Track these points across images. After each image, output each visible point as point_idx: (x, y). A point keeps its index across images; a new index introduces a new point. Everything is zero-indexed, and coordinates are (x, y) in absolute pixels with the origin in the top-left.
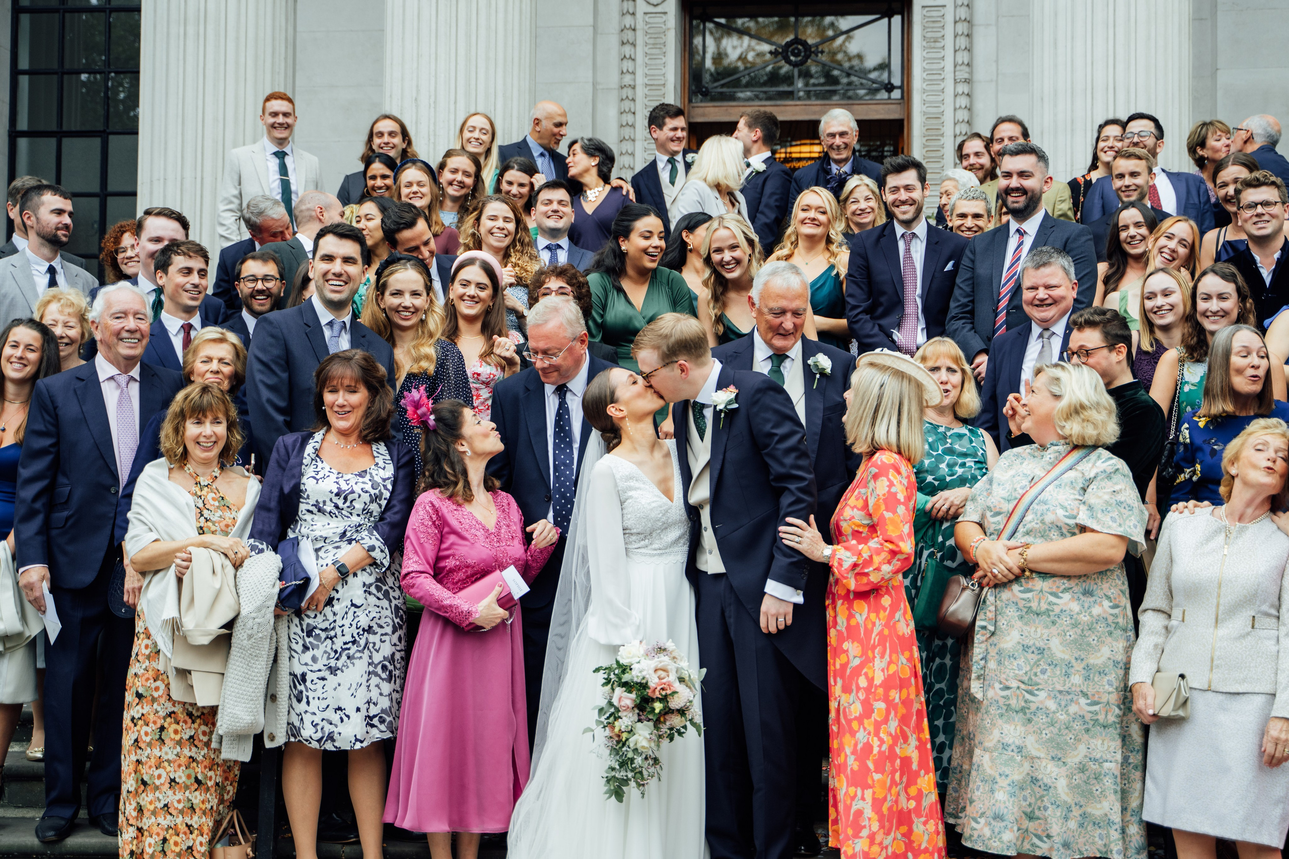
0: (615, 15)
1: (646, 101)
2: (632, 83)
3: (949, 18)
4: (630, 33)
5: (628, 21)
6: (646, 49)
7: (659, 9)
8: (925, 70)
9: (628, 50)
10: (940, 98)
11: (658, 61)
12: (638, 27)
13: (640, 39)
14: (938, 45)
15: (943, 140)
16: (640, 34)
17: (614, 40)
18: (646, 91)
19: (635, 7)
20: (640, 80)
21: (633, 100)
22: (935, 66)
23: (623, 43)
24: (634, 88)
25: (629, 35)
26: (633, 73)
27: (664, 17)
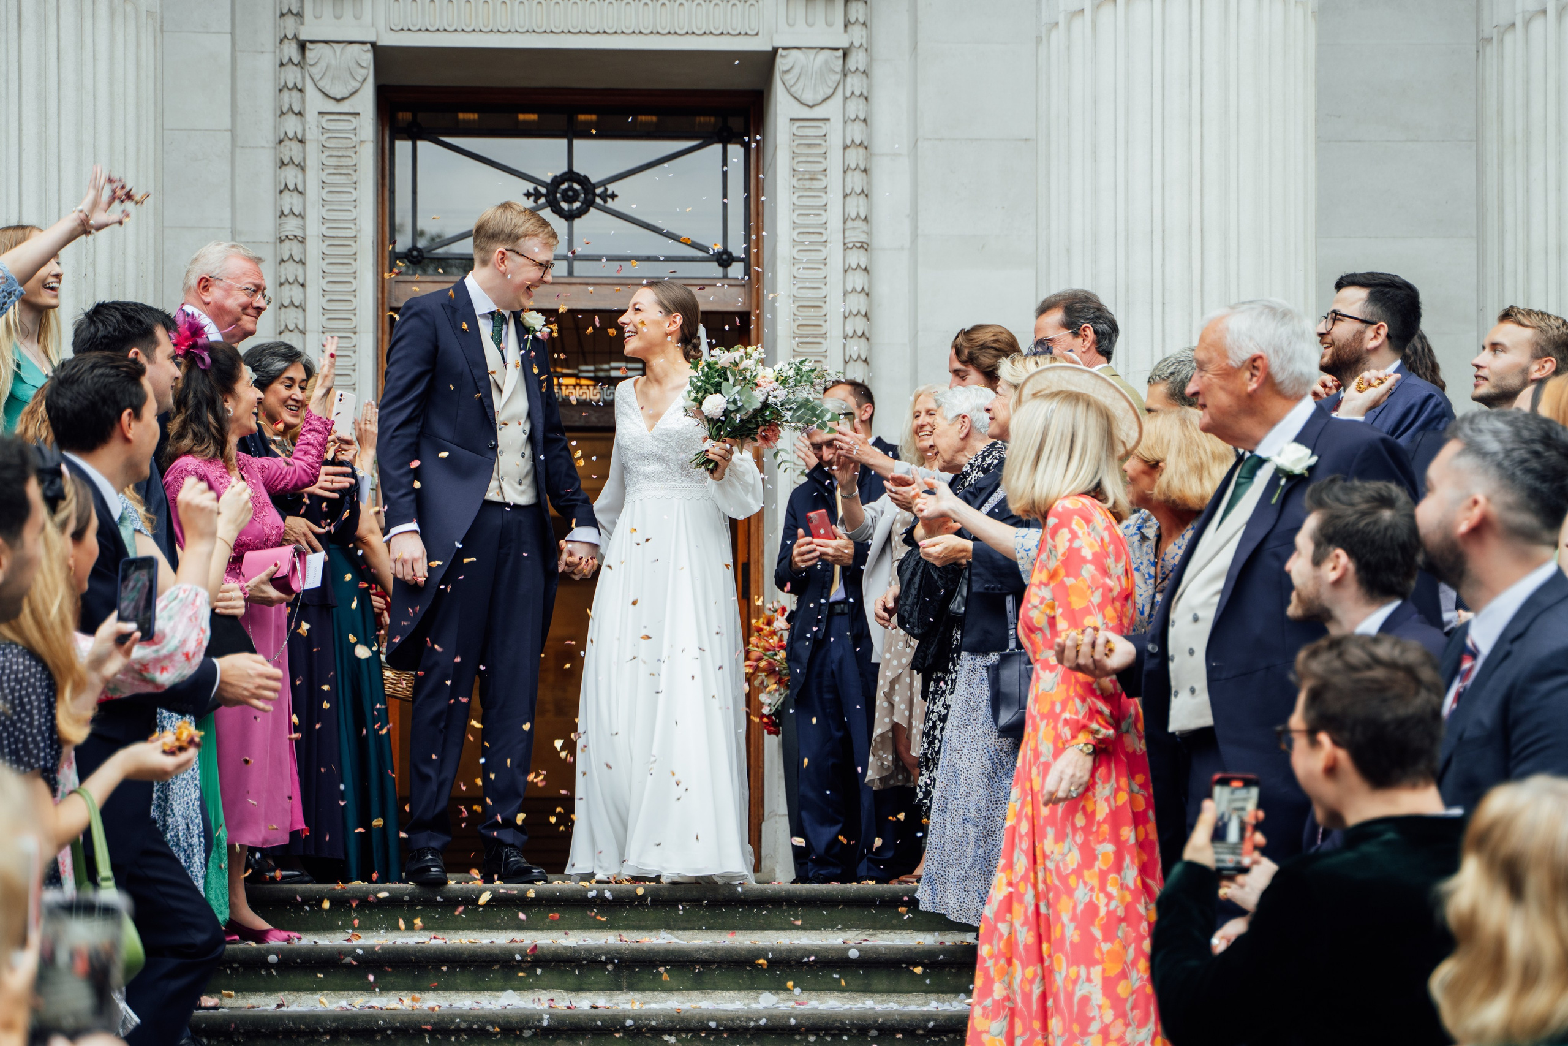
0: (267, 115)
1: (324, 265)
2: (299, 233)
3: (835, 141)
4: (295, 146)
5: (291, 125)
6: (324, 176)
7: (344, 107)
8: (795, 225)
9: (291, 175)
10: (821, 274)
11: (344, 197)
12: (308, 136)
13: (313, 157)
14: (816, 184)
15: (826, 344)
16: (312, 148)
17: (266, 160)
18: (324, 247)
19: (303, 101)
20: (314, 228)
21: (302, 262)
22: (812, 220)
23: (283, 164)
24: (302, 241)
25: (292, 150)
26: (302, 216)
27: (355, 122)
